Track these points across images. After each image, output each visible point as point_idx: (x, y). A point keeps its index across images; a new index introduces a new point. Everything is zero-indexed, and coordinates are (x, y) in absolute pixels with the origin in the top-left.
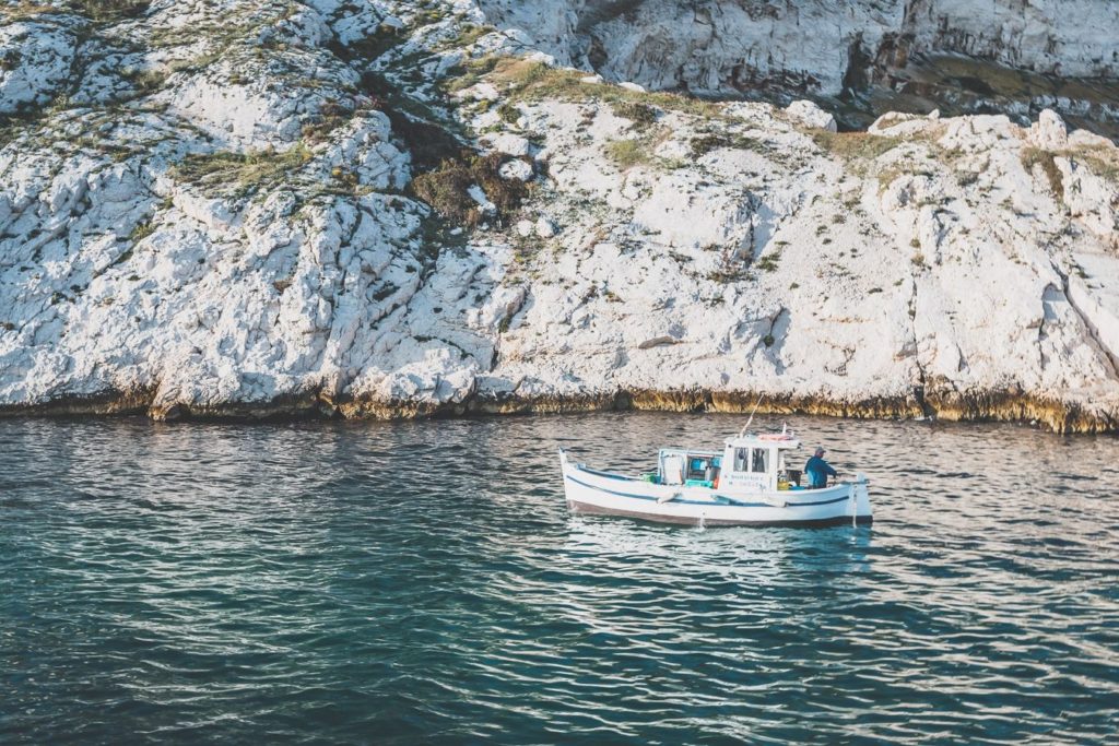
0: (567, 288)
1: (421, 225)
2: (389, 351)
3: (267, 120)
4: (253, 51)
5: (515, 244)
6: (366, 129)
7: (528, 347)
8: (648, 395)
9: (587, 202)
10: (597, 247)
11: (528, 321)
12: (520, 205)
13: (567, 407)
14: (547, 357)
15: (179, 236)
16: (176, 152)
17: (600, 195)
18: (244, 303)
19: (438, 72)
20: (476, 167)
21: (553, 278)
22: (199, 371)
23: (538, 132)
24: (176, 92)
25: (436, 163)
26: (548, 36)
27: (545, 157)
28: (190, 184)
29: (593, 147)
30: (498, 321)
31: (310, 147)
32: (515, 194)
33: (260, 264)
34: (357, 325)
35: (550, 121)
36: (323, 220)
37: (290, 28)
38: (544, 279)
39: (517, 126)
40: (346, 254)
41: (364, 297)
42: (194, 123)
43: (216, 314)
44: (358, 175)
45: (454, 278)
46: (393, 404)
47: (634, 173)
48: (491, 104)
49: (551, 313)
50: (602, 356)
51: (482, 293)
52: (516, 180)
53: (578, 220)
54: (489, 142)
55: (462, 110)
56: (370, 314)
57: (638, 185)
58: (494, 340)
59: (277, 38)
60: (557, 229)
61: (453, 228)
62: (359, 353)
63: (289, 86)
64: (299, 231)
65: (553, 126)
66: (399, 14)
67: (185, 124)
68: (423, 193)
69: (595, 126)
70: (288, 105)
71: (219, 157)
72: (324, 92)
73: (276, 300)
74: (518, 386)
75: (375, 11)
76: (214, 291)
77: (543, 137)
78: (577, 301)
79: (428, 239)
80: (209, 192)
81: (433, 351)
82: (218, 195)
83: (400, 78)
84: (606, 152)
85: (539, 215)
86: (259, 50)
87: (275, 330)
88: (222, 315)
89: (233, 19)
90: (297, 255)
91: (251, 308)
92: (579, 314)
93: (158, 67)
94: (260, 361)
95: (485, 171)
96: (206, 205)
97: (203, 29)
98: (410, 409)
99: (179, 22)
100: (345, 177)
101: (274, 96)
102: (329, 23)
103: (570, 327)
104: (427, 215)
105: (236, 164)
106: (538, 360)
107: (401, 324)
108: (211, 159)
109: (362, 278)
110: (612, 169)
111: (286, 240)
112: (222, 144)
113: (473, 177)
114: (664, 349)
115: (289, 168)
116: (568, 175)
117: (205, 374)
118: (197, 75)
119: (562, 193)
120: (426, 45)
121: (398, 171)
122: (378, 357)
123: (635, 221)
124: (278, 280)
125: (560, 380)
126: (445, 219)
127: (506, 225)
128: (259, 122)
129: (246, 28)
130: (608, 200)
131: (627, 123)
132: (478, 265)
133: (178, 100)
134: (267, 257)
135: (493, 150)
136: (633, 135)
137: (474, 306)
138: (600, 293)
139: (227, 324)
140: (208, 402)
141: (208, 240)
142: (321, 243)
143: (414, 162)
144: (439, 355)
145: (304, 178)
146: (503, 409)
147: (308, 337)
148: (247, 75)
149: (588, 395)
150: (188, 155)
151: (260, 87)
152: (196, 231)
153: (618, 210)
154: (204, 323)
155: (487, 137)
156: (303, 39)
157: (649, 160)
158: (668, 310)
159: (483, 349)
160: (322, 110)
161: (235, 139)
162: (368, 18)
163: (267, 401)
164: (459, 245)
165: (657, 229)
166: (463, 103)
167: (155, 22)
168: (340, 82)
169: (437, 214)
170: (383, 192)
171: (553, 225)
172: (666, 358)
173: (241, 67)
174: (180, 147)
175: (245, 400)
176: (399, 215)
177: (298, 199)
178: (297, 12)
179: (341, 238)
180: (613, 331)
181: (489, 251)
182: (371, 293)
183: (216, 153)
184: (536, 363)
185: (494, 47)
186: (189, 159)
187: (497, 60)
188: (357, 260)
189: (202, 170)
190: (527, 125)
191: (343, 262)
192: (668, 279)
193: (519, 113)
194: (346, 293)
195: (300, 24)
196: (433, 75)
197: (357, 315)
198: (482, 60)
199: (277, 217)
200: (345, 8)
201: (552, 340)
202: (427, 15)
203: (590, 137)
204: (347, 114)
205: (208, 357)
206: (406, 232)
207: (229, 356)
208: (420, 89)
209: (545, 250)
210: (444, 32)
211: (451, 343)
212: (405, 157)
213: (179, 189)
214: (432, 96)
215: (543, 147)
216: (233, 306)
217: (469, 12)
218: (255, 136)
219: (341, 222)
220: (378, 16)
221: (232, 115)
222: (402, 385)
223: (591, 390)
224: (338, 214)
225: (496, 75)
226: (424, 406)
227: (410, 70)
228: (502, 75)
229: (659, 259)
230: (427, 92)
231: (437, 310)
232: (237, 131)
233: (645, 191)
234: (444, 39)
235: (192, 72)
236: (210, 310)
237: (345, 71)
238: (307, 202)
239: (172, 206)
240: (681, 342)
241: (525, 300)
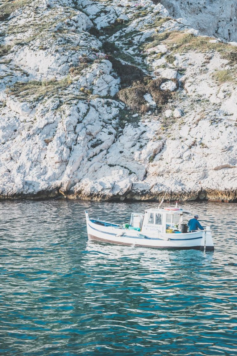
0: (182, 141)
1: (119, 113)
2: (96, 171)
3: (54, 66)
4: (51, 34)
5: (162, 121)
6: (99, 68)
7: (161, 169)
8: (214, 192)
9: (200, 100)
10: (200, 122)
11: (163, 157)
12: (167, 102)
13: (174, 198)
14: (170, 174)
15: (6, 119)
16: (11, 81)
17: (207, 97)
18: (31, 149)
19: (141, 40)
20: (149, 85)
21: (177, 137)
22: (6, 180)
23: (183, 67)
24: (15, 54)
25: (130, 84)
26: (225, 18)
27: (184, 79)
28: (14, 96)
29: (208, 74)
30: (149, 157)
31: (72, 78)
32: (166, 97)
33: (39, 131)
34: (81, 159)
35: (189, 62)
36: (70, 111)
37: (71, 23)
38: (172, 137)
39: (174, 65)
40: (79, 126)
41: (86, 146)
42: (22, 68)
43: (19, 154)
44: (92, 90)
45: (130, 137)
46: (91, 195)
47: (224, 86)
48: (162, 55)
49: (173, 154)
50: (196, 174)
51: (143, 144)
52: (168, 91)
53: (194, 109)
54: (158, 73)
55: (148, 58)
56: (88, 154)
57: (225, 92)
58: (146, 166)
59: (64, 28)
60: (183, 113)
61: (134, 114)
62: (81, 172)
63: (65, 50)
64: (58, 116)
65: (190, 64)
66: (126, 13)
67: (18, 68)
68: (122, 98)
69: (211, 63)
70: (64, 59)
71: (30, 83)
72: (81, 52)
73: (45, 148)
74: (152, 188)
75: (115, 12)
76: (19, 144)
77: (184, 70)
78: (186, 148)
79: (121, 119)
80: (22, 99)
81: (115, 171)
82: (25, 101)
83: (123, 44)
84: (213, 76)
85: (176, 107)
86: (54, 33)
87: (44, 161)
88: (21, 155)
89: (46, 20)
90: (57, 127)
91: (34, 152)
92: (187, 154)
93: (9, 43)
94: (35, 175)
95: (153, 87)
96: (19, 106)
97: (32, 25)
98: (98, 197)
99: (22, 22)
100: (85, 91)
101: (58, 55)
102: (92, 20)
103: (182, 160)
104: (123, 108)
105: (36, 86)
106: (166, 175)
107: (103, 159)
108: (26, 84)
109: (86, 137)
110: (214, 84)
111: (52, 121)
112: (33, 77)
113: (147, 90)
114: (226, 170)
115: (60, 88)
116: (193, 88)
117: (9, 181)
118: (25, 46)
119: (189, 96)
120: (138, 28)
121: (112, 88)
122: (90, 174)
123: (221, 109)
124: (47, 139)
125: (173, 185)
126: (131, 110)
127: (160, 112)
128: (50, 67)
129: (50, 23)
130: (210, 99)
131: (226, 61)
132: (142, 131)
133: (16, 58)
134: (43, 129)
135: (160, 76)
136: (228, 67)
137: (138, 150)
138: (198, 144)
139: (23, 159)
140: (8, 193)
141: (19, 121)
142: (67, 122)
143: (121, 83)
144: (118, 173)
145: (66, 92)
146: (143, 198)
147: (58, 165)
148: (47, 45)
149: (185, 192)
150: (17, 83)
151: (52, 51)
152: (15, 117)
153: (214, 104)
154: (13, 158)
155: (158, 70)
156: (77, 28)
157: (232, 79)
158: (229, 152)
159: (141, 170)
160: (79, 61)
161: (40, 75)
162: (112, 16)
163: (34, 193)
164: (135, 122)
165: (231, 113)
166: (149, 55)
167: (11, 23)
168: (91, 47)
169: (127, 107)
170: (103, 98)
171: (182, 112)
172: (227, 175)
173: (45, 42)
174: (14, 79)
175: (25, 193)
176: (109, 108)
177: (60, 102)
178: (75, 15)
179: (78, 120)
180: (202, 162)
181: (149, 125)
182: (90, 144)
183: (30, 81)
184: (164, 177)
185: (170, 27)
186: (16, 85)
187: (170, 33)
188: (85, 129)
189: (21, 89)
190: (178, 64)
191: (77, 130)
192: (232, 137)
193: (175, 59)
194: (78, 145)
195: (76, 21)
196: (138, 42)
197: (81, 154)
198: (163, 34)
199: (50, 110)
200: (101, 12)
201: (172, 166)
202: (140, 13)
203: (207, 69)
204: (91, 62)
205: (12, 173)
206: (111, 116)
207: (22, 173)
208: (131, 49)
209: (176, 123)
210: (147, 21)
211: (125, 168)
212: (118, 81)
213: (9, 98)
214: (136, 52)
215: (184, 74)
216: (26, 151)
217: (161, 11)
218: (48, 73)
219: (79, 112)
220: (117, 15)
221: (38, 64)
222: (96, 187)
223: (187, 189)
224: (78, 108)
225: (168, 41)
226: (104, 196)
227: (127, 40)
228: (172, 40)
229: (229, 127)
230: (134, 50)
231: (121, 152)
232: (40, 71)
233: (227, 94)
234: (147, 24)
235: (22, 45)
236: (16, 152)
237: (94, 42)
238: (64, 103)
239: (5, 106)
240: (235, 167)
241: (162, 148)
